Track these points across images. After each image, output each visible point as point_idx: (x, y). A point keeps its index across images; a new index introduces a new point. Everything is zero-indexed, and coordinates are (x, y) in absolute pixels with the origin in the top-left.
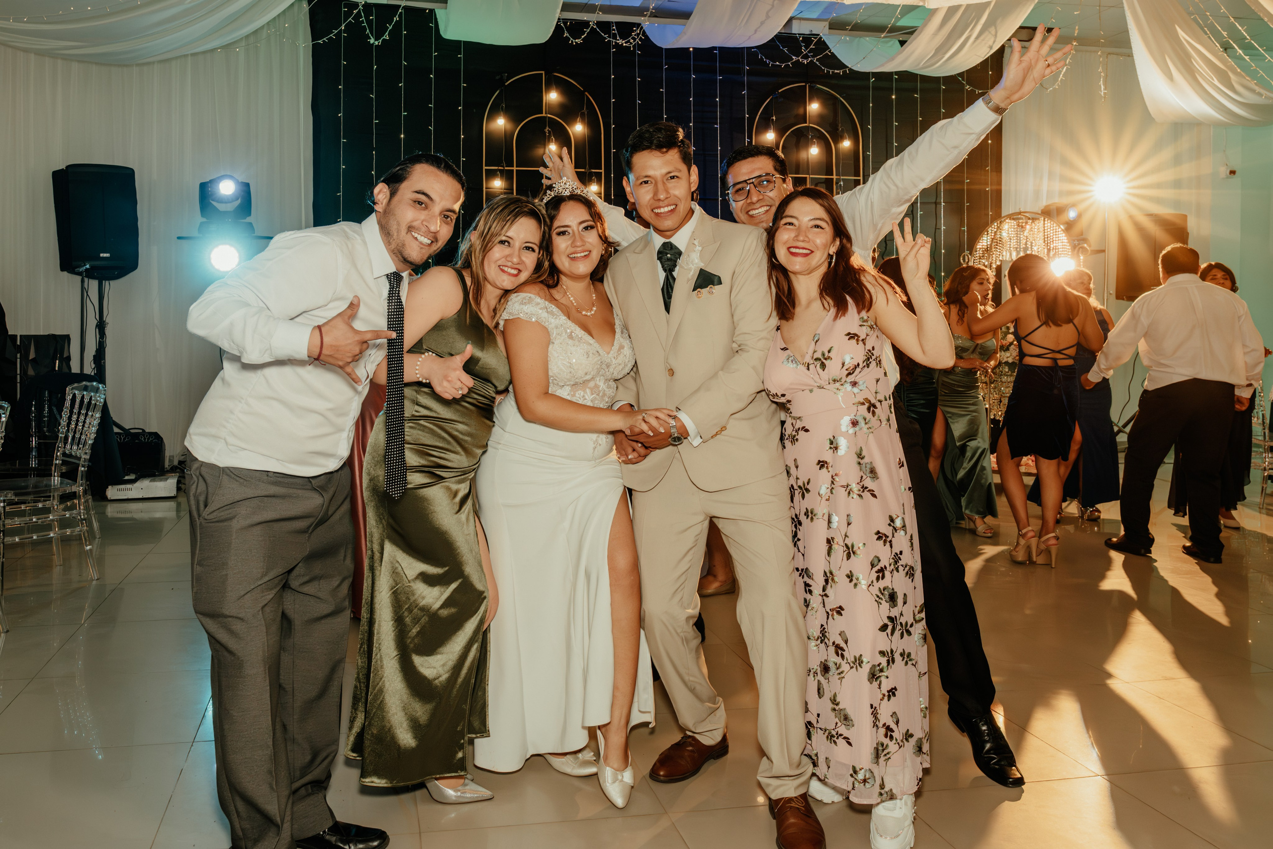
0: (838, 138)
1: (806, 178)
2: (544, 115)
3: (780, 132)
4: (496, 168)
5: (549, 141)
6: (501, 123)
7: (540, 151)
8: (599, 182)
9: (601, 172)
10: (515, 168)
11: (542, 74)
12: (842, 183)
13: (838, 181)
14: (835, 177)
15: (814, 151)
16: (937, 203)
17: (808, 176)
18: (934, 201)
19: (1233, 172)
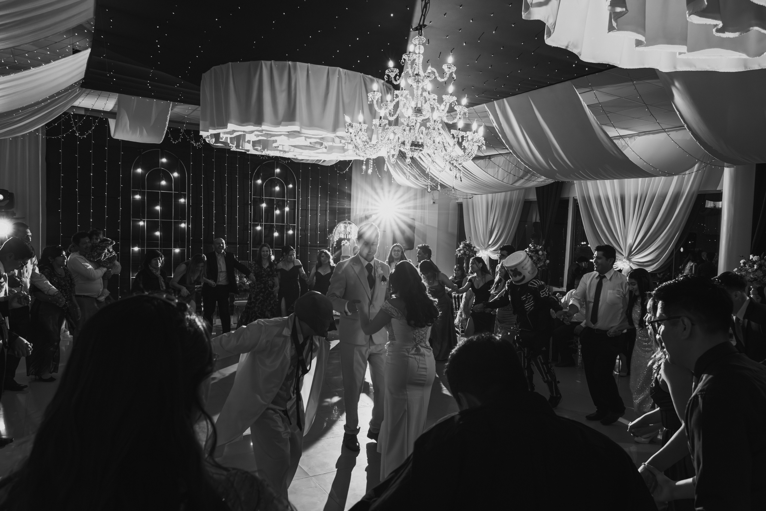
0: (287, 184)
1: (274, 199)
2: (160, 168)
3: (263, 181)
4: (137, 190)
5: (163, 180)
6: (139, 171)
7: (158, 183)
8: (185, 198)
9: (186, 194)
10: (146, 191)
11: (159, 150)
12: (289, 202)
13: (287, 201)
14: (286, 199)
15: (277, 189)
16: (326, 211)
17: (275, 198)
18: (325, 209)
19: (434, 203)
